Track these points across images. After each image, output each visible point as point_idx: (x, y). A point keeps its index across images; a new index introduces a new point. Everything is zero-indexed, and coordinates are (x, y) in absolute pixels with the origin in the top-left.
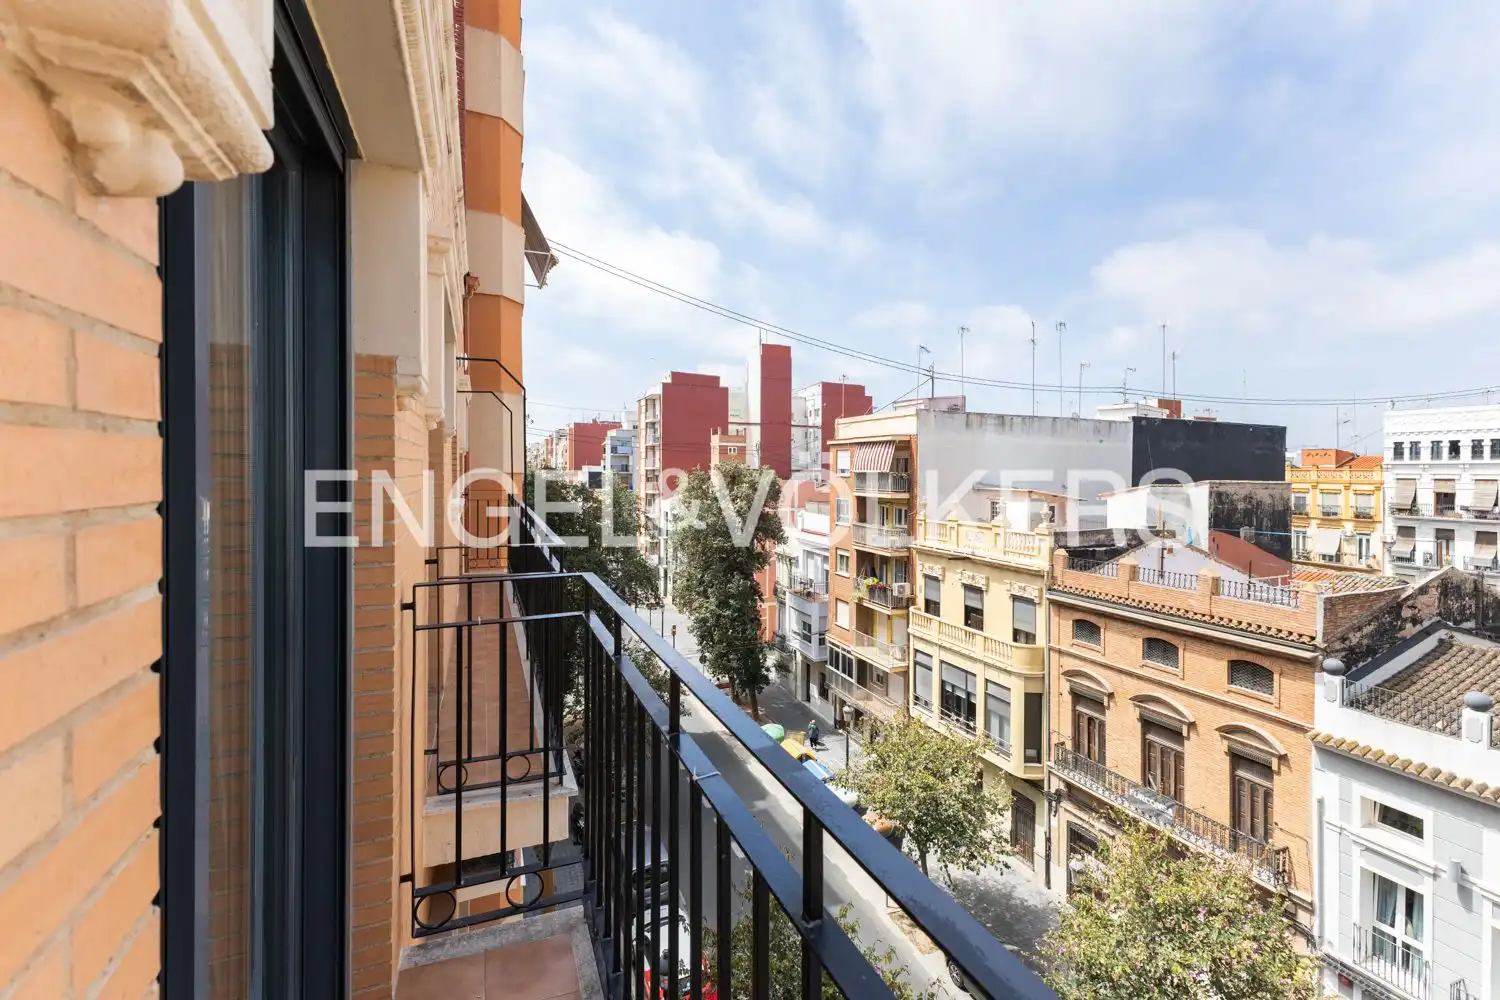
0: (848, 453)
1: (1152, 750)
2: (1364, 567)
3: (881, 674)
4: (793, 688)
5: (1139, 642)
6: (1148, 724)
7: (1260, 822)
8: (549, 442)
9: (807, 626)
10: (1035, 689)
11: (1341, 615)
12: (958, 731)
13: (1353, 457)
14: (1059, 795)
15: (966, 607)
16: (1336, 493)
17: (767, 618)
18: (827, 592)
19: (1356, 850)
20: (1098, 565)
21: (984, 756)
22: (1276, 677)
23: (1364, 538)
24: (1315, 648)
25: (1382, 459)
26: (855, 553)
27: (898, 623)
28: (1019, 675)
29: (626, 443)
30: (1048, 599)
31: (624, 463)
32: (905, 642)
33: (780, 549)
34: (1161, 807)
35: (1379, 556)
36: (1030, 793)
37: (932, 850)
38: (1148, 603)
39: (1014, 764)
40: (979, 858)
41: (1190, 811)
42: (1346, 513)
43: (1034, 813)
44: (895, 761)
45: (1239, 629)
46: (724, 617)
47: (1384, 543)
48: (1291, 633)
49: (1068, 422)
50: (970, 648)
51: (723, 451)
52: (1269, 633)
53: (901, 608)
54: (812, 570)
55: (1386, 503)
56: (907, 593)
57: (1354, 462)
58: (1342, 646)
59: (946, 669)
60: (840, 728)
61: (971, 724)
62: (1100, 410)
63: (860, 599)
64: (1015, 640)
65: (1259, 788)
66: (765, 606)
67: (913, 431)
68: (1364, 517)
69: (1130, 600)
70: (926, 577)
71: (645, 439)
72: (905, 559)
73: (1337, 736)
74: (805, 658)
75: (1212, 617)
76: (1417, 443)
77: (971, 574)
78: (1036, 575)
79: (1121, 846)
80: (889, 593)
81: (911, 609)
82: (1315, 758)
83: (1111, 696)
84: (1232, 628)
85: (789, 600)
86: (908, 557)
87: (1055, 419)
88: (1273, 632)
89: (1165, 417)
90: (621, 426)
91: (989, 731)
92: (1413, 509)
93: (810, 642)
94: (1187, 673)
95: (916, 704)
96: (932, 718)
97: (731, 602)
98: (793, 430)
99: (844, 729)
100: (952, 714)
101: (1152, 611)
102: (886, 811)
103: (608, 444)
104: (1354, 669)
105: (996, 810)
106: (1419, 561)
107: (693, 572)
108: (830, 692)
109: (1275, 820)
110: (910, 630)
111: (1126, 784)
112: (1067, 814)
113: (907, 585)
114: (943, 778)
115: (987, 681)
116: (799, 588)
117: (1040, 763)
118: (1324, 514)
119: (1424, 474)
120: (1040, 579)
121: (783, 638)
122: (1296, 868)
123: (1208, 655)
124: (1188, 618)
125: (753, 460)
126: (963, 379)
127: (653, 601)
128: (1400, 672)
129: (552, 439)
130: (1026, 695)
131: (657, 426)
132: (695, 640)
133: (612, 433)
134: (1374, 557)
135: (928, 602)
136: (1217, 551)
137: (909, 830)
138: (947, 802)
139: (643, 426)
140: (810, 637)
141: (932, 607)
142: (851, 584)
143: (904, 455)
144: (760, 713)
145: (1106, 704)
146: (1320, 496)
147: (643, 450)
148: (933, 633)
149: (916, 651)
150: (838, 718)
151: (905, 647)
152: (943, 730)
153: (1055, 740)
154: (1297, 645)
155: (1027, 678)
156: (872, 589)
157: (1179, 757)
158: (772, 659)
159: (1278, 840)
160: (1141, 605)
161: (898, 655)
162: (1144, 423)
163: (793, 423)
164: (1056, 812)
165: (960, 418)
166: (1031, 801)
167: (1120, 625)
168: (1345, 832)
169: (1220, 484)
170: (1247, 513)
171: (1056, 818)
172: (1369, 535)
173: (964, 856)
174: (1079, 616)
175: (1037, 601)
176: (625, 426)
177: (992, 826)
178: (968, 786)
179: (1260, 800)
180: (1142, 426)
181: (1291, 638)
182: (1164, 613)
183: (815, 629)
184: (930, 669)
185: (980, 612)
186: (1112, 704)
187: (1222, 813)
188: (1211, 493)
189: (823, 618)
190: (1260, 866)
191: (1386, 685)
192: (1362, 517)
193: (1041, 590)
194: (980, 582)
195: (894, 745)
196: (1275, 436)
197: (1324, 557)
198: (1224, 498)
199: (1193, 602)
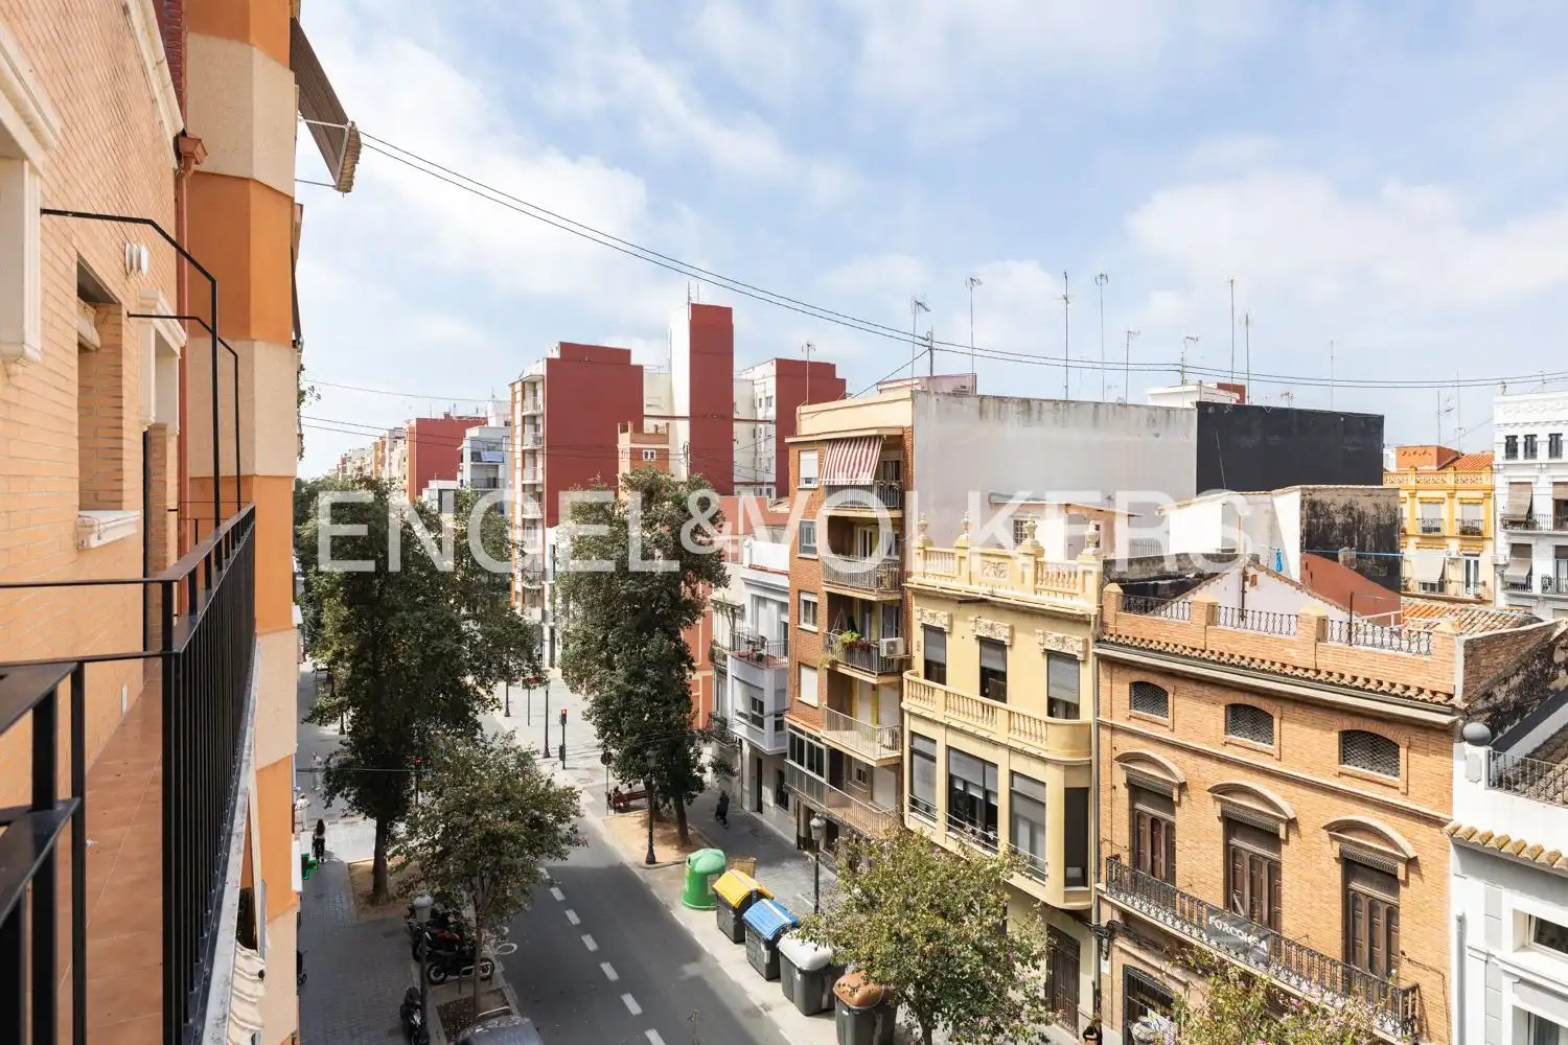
0: (814, 456)
1: (1238, 860)
2: (1471, 597)
3: (863, 769)
4: (738, 794)
5: (1221, 710)
6: (1233, 824)
7: (1381, 952)
8: (380, 446)
9: (757, 704)
10: (1079, 782)
11: (1484, 662)
12: (976, 847)
13: (1457, 456)
14: (1111, 931)
15: (983, 670)
16: (1439, 502)
17: (700, 693)
18: (786, 654)
19: (1507, 982)
20: (1163, 603)
21: (1011, 881)
22: (1403, 751)
23: (1472, 560)
24: (1454, 710)
25: (1493, 458)
26: (825, 596)
27: (887, 695)
28: (1057, 763)
29: (494, 446)
30: (1096, 654)
31: (492, 475)
32: (898, 723)
33: (718, 594)
34: (1251, 939)
35: (1490, 583)
36: (1072, 929)
37: (941, 1025)
38: (1232, 656)
39: (1050, 890)
40: (1007, 1031)
41: (1290, 943)
42: (1450, 528)
43: (1078, 955)
44: (887, 899)
45: (1352, 688)
46: (637, 695)
47: (1495, 565)
48: (1421, 691)
49: (1114, 408)
50: (989, 727)
51: (636, 455)
52: (1394, 691)
53: (892, 674)
54: (765, 623)
55: (1498, 514)
56: (901, 650)
57: (1457, 463)
58: (1485, 704)
59: (956, 759)
60: (805, 849)
61: (991, 835)
62: (1151, 395)
63: (834, 663)
64: (1051, 714)
65: (1380, 904)
66: (698, 676)
67: (907, 423)
68: (1473, 534)
69: (1207, 652)
70: (926, 627)
71: (522, 440)
72: (897, 605)
73: (1483, 829)
74: (754, 748)
75: (1318, 672)
76: (1533, 436)
77: (989, 622)
78: (1079, 621)
79: (1196, 997)
80: (874, 652)
81: (906, 675)
82: (1453, 859)
83: (1182, 787)
84: (1344, 686)
85: (732, 667)
86: (900, 600)
87: (1097, 404)
88: (1398, 690)
89: (1234, 402)
90: (487, 423)
91: (1016, 844)
92: (1528, 521)
93: (762, 726)
94: (1286, 751)
95: (912, 810)
96: (936, 829)
97: (650, 672)
98: (737, 426)
99: (812, 851)
100: (967, 824)
101: (1237, 667)
102: (876, 973)
103: (466, 448)
104: (1500, 735)
105: (1031, 959)
106: (1537, 589)
107: (590, 631)
108: (791, 799)
109: (1402, 948)
110: (903, 705)
111: (1205, 910)
112: (1124, 956)
113: (899, 640)
114: (957, 920)
115: (1012, 773)
116: (745, 649)
117: (1087, 886)
118: (1424, 530)
119: (1540, 475)
120: (1085, 627)
121: (724, 722)
122: (1428, 1013)
123: (1313, 725)
124: (1286, 675)
125: (680, 470)
126: (972, 352)
127: (530, 675)
128: (1553, 737)
129: (384, 443)
130: (1067, 790)
131: (539, 421)
132: (594, 730)
133: (473, 432)
134: (1484, 584)
135: (928, 664)
136: (1311, 581)
137: (908, 998)
138: (962, 954)
139: (518, 421)
140: (762, 720)
141: (935, 671)
142: (819, 642)
143: (893, 455)
144: (690, 832)
145: (1175, 799)
146: (1418, 506)
147: (519, 455)
148: (934, 708)
149: (913, 734)
150: (802, 834)
151: (897, 729)
152: (952, 846)
153: (1106, 853)
154: (1432, 706)
155: (1069, 767)
156: (850, 648)
157: (1275, 869)
158: (708, 754)
159: (1406, 975)
160: (1222, 659)
161: (888, 741)
162: (1210, 410)
163: (736, 416)
164: (1107, 953)
165: (970, 404)
166: (1075, 940)
167: (1192, 687)
168: (1493, 960)
169: (1314, 490)
170: (1348, 530)
171: (1108, 963)
172: (1478, 555)
173: (986, 1032)
174: (1138, 677)
175: (1080, 657)
176: (492, 423)
177: (1024, 983)
178: (990, 929)
179: (1381, 920)
180: (1209, 416)
181: (1421, 697)
182: (1254, 669)
183: (769, 708)
184: (933, 759)
185: (1002, 676)
186: (1184, 798)
187: (1330, 941)
188: (1303, 503)
189: (780, 693)
190: (1383, 1011)
191: (1538, 754)
192: (1470, 532)
193: (1086, 642)
194: (1001, 634)
195: (886, 874)
196: (1369, 428)
197: (1424, 585)
198: (1319, 508)
199: (1293, 653)
